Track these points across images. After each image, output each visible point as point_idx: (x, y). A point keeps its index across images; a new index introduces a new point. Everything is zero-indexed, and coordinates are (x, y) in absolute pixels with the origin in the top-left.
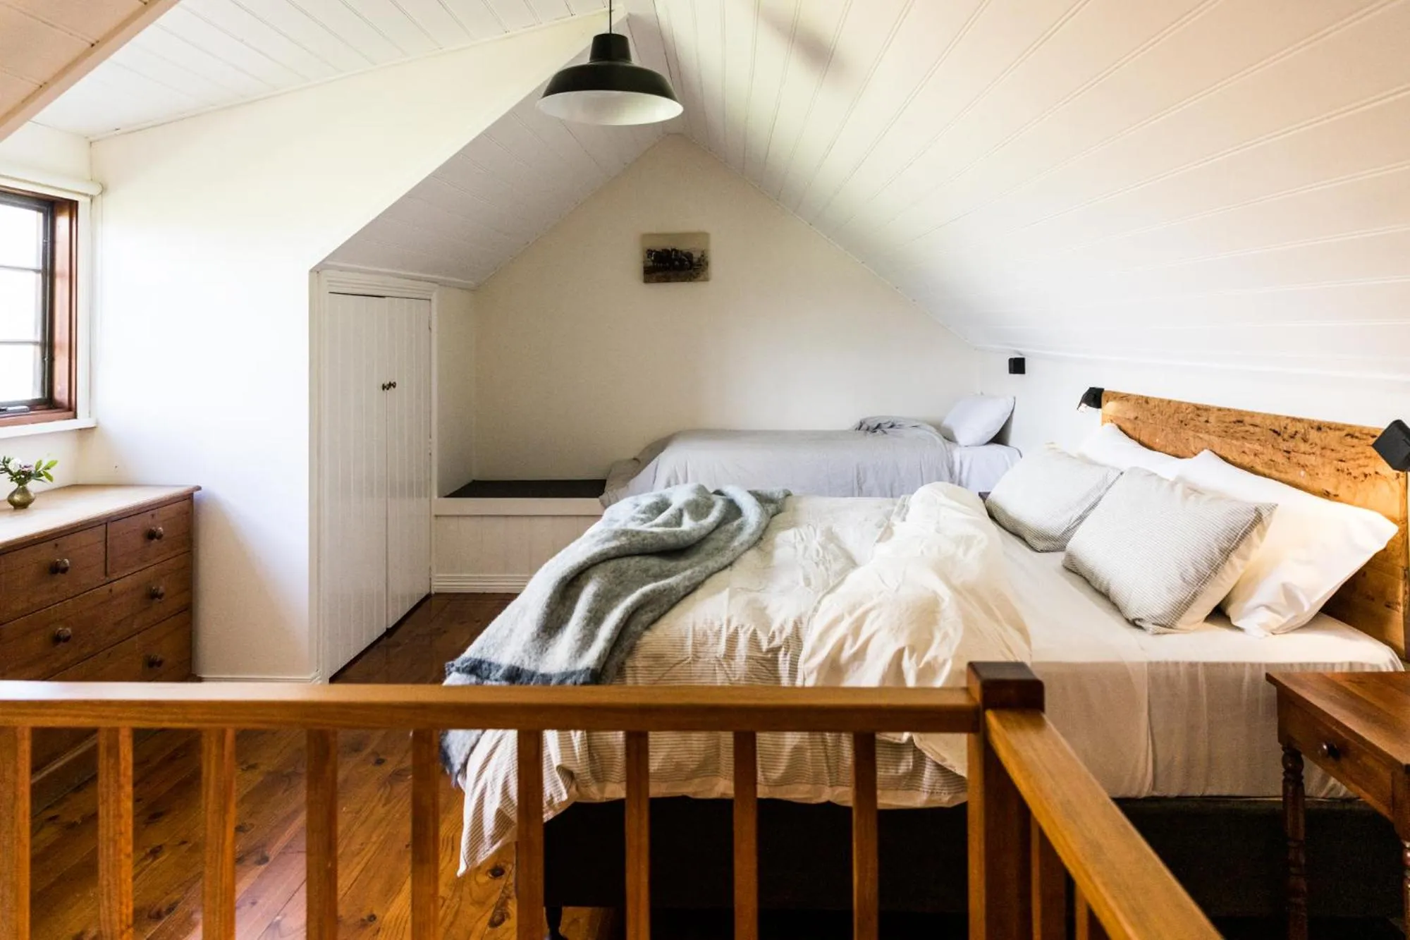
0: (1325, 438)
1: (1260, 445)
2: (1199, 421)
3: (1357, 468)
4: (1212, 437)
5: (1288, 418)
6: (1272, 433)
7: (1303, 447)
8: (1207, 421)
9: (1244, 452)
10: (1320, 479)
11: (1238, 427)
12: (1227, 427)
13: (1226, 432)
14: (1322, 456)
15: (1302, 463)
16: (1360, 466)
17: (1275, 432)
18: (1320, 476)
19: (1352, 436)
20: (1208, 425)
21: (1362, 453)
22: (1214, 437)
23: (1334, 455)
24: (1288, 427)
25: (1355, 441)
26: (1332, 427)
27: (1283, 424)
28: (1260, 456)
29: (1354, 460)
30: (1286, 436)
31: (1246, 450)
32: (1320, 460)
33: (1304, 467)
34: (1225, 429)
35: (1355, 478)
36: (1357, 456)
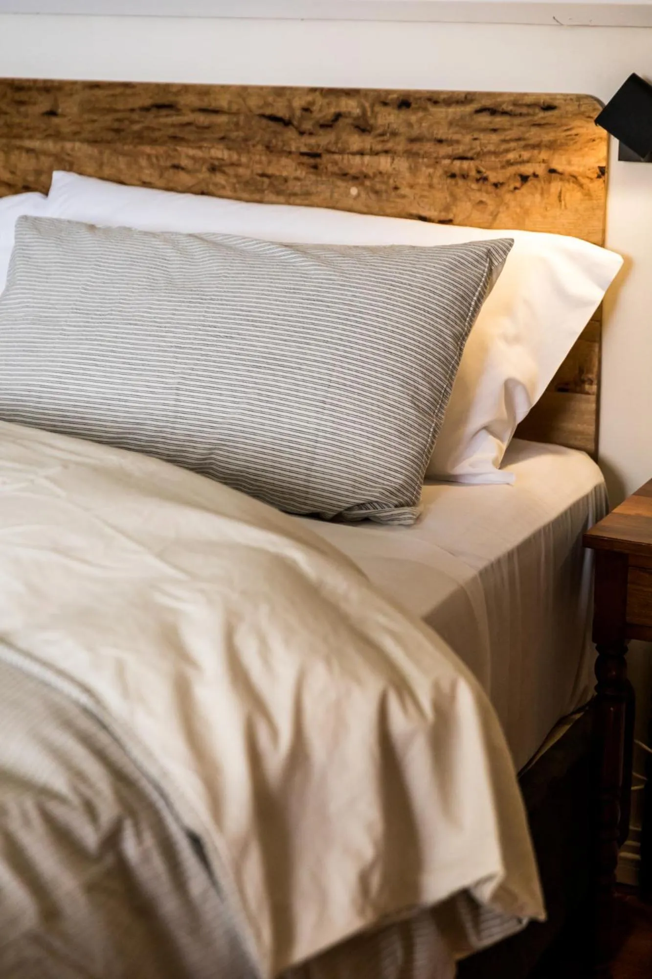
0: (420, 121)
1: (229, 149)
2: (26, 116)
3: (503, 167)
4: (68, 145)
5: (313, 90)
6: (264, 122)
7: (356, 142)
8: (52, 113)
9: (176, 167)
10: (403, 197)
11: (156, 117)
12: (118, 120)
13: (117, 131)
14: (410, 154)
15: (353, 171)
16: (509, 163)
17: (274, 118)
18: (405, 190)
19: (493, 112)
20: (55, 120)
21: (519, 139)
22: (78, 145)
23: (445, 150)
24: (315, 108)
25: (499, 120)
26: (434, 99)
27: (298, 103)
28: (231, 171)
29: (495, 153)
30: (307, 126)
31: (184, 162)
32: (402, 164)
33: (358, 178)
34: (116, 125)
35: (496, 185)
36: (504, 146)
